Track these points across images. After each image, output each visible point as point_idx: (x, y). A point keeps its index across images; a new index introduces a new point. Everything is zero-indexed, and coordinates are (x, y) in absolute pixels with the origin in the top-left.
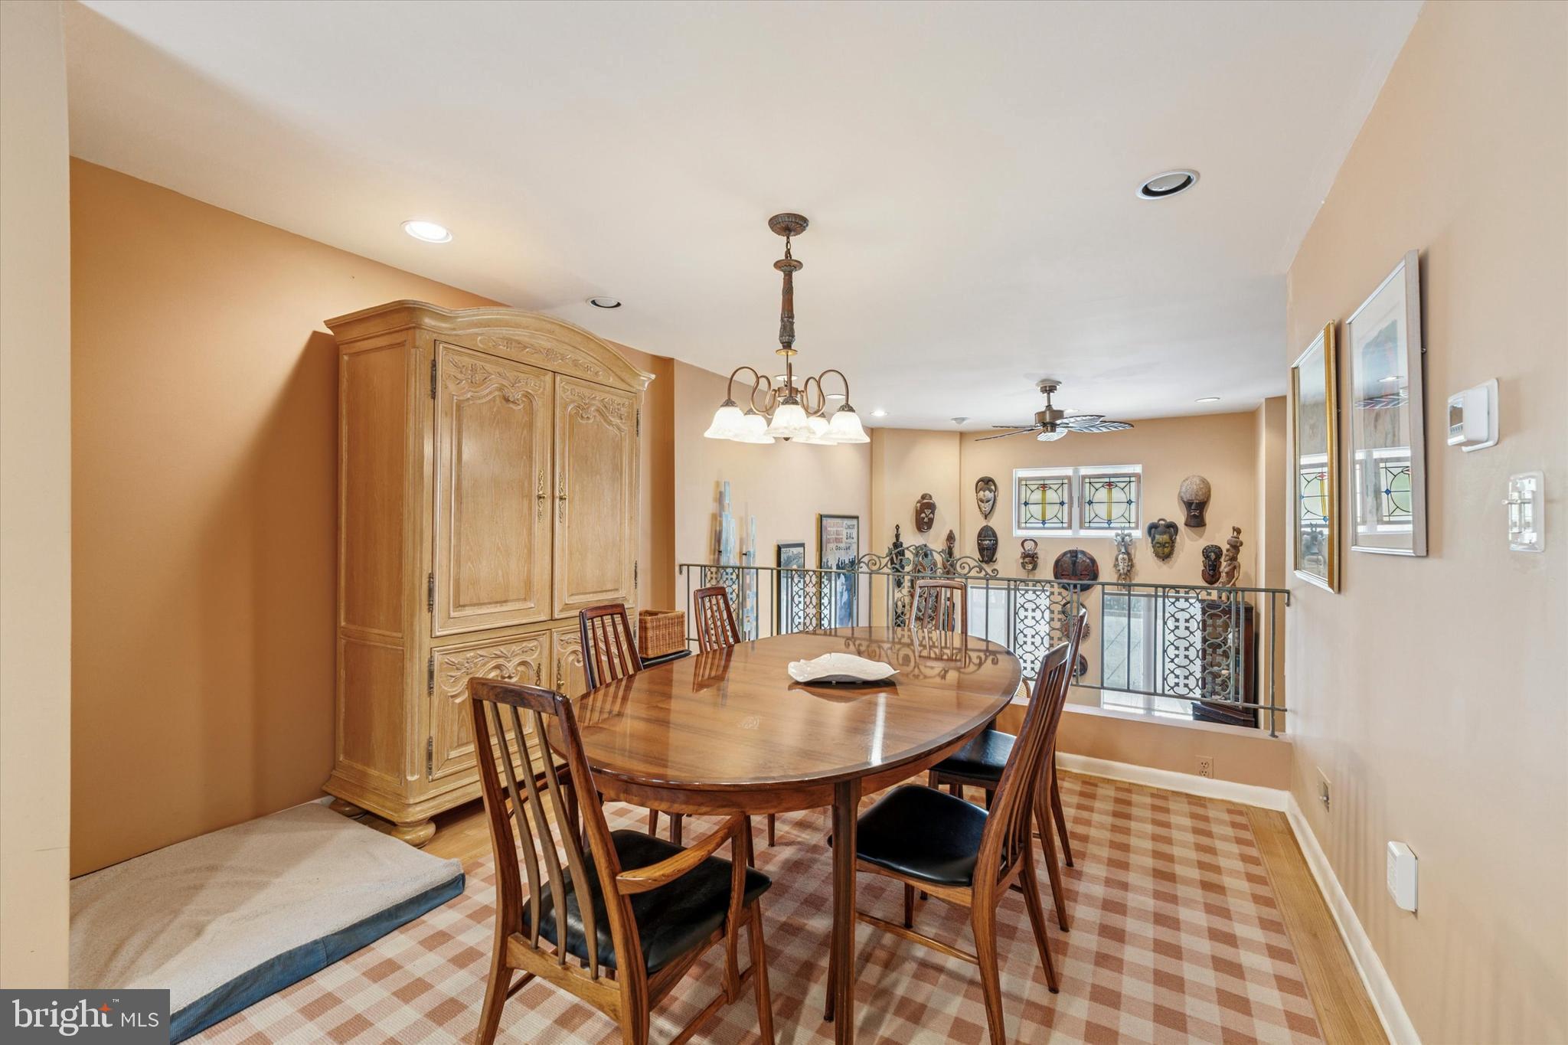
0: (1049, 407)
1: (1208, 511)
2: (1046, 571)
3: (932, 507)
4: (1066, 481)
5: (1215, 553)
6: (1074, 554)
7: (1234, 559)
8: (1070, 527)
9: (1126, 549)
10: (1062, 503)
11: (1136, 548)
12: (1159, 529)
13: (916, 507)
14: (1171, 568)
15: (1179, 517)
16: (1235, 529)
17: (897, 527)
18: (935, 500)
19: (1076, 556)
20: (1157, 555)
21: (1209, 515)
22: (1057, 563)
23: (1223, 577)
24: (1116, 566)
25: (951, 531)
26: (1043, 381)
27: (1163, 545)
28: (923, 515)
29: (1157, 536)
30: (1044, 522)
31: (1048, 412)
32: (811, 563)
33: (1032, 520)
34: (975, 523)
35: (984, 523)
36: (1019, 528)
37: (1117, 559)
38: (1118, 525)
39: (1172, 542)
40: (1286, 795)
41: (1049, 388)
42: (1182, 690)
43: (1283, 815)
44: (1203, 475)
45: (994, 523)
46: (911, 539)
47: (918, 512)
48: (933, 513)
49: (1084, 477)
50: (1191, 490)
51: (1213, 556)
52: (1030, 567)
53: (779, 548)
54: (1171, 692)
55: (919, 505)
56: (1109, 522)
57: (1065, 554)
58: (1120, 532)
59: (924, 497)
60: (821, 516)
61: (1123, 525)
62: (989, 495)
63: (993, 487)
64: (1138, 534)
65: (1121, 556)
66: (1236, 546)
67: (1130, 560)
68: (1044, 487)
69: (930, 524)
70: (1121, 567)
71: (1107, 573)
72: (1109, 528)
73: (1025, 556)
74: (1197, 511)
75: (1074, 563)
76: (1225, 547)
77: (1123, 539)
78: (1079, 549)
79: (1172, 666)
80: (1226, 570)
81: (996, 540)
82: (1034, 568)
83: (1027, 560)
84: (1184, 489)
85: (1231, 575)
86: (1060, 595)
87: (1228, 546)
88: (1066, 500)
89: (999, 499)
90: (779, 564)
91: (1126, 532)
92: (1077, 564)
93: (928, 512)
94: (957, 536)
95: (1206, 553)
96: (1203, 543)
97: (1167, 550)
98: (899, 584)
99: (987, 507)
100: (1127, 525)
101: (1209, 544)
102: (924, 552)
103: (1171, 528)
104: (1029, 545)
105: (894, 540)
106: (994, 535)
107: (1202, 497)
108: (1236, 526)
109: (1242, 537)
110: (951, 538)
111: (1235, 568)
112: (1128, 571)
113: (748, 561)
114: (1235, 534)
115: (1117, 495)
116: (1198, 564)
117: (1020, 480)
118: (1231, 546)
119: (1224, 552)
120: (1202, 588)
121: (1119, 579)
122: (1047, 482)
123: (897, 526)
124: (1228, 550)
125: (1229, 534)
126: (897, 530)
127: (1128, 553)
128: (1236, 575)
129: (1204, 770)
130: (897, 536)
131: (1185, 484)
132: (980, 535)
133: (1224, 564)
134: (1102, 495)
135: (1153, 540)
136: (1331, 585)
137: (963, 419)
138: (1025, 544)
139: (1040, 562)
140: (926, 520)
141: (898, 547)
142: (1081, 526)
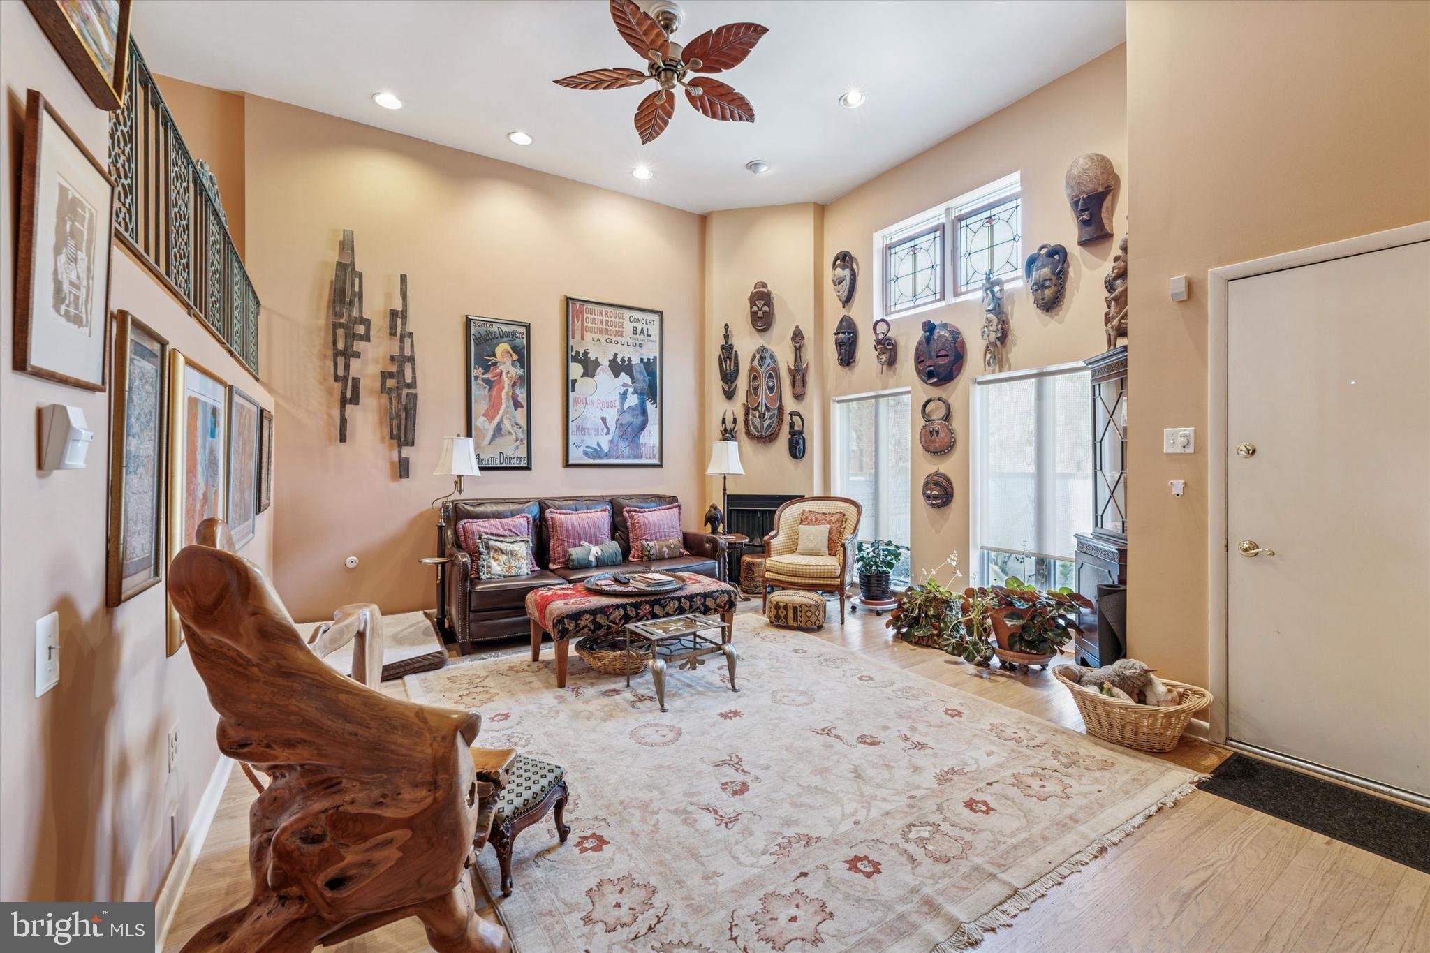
2: (906, 364)
3: (769, 298)
4: (939, 231)
8: (942, 294)
10: (934, 263)
11: (1010, 303)
12: (1042, 262)
13: (750, 299)
14: (1060, 322)
15: (1067, 232)
17: (726, 327)
20: (1040, 305)
22: (919, 344)
25: (798, 329)
27: (1049, 287)
28: (759, 310)
29: (1039, 274)
30: (912, 299)
33: (902, 299)
34: (831, 315)
35: (844, 312)
37: (987, 326)
39: (1062, 278)
44: (1102, 151)
46: (746, 344)
47: (753, 307)
48: (771, 306)
49: (960, 219)
52: (883, 358)
55: (752, 297)
56: (987, 273)
62: (840, 273)
63: (852, 264)
65: (992, 321)
67: (1004, 322)
68: (913, 249)
69: (769, 320)
71: (975, 350)
73: (883, 346)
81: (856, 333)
83: (884, 352)
86: (925, 391)
88: (938, 258)
89: (858, 278)
92: (932, 342)
93: (765, 305)
94: (807, 334)
97: (1054, 294)
98: (729, 395)
99: (845, 291)
102: (762, 354)
103: (1061, 254)
104: (881, 328)
105: (723, 344)
106: (854, 326)
107: (1100, 188)
110: (799, 336)
115: (1000, 232)
117: (885, 246)
122: (917, 241)
123: (726, 325)
126: (726, 330)
127: (1000, 315)
130: (727, 337)
131: (1075, 173)
132: (837, 328)
134: (981, 238)
135: (1033, 283)
139: (900, 350)
140: (764, 316)
141: (728, 350)
142: (956, 294)
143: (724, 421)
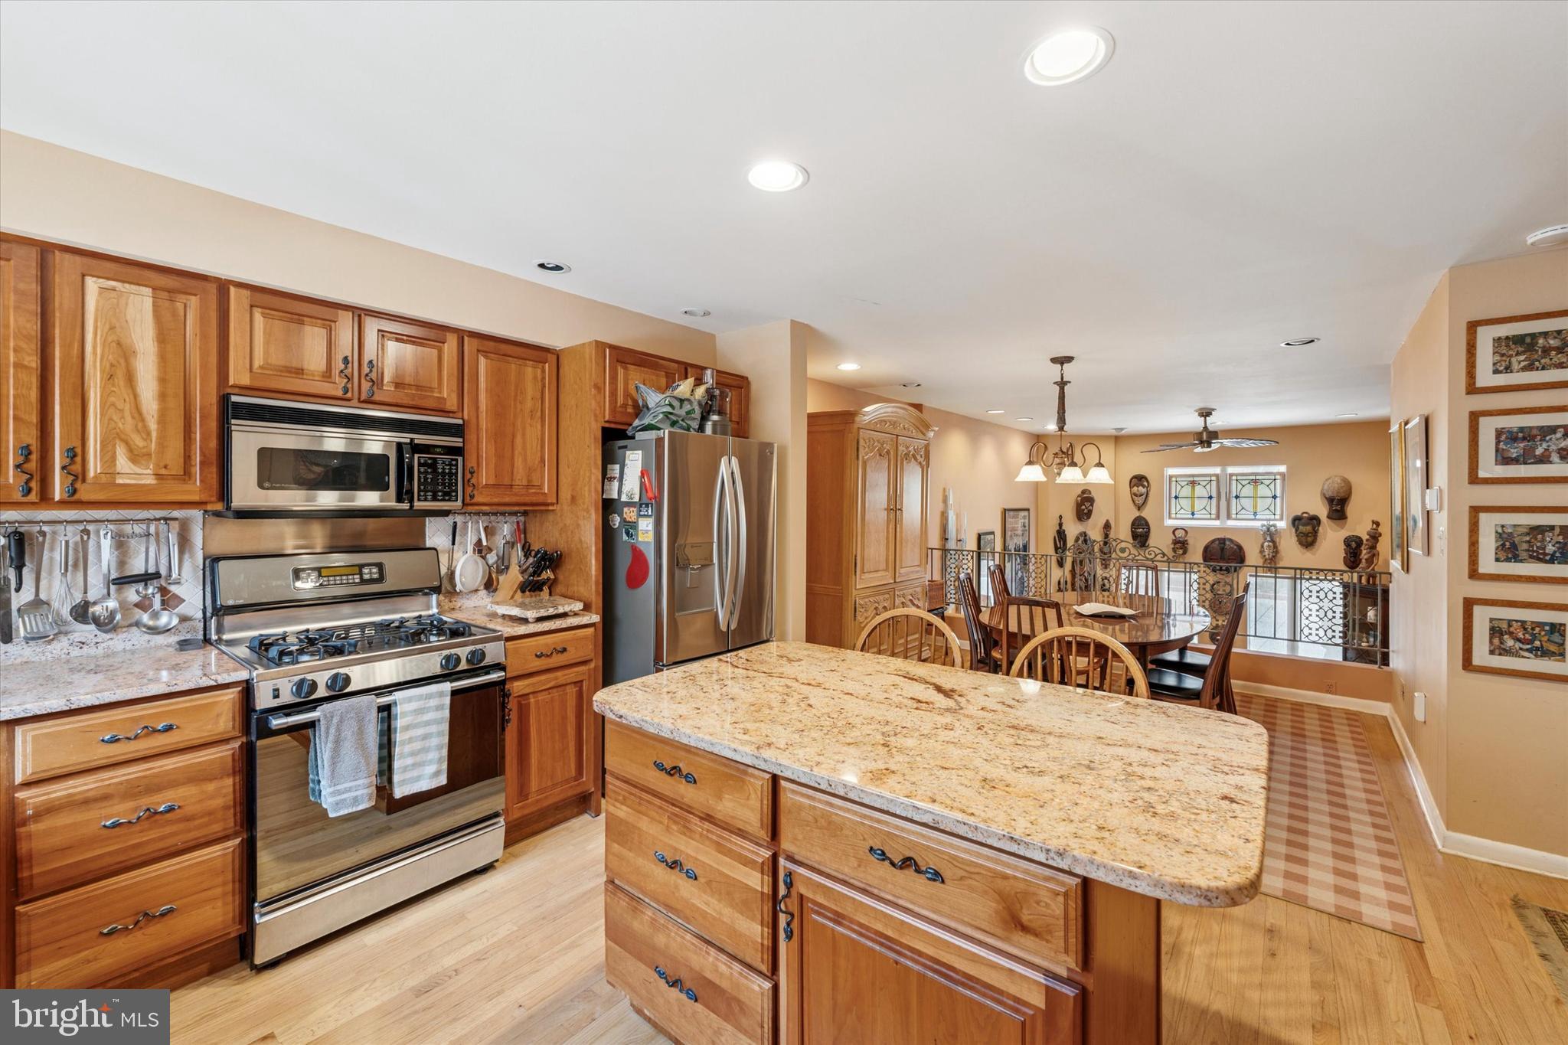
0: (1206, 428)
1: (1350, 505)
2: (1196, 555)
3: (1091, 500)
4: (1214, 478)
5: (1356, 542)
6: (1222, 541)
7: (1373, 547)
8: (1218, 517)
9: (1271, 537)
10: (1210, 498)
11: (1280, 538)
12: (1303, 521)
13: (1077, 501)
14: (1314, 554)
15: (1321, 510)
16: (1373, 522)
17: (1061, 517)
18: (1094, 494)
19: (1224, 544)
20: (1301, 543)
21: (1351, 509)
22: (1206, 549)
23: (1363, 564)
24: (1262, 552)
25: (1107, 521)
26: (1201, 409)
27: (1306, 535)
28: (1083, 507)
29: (1301, 527)
30: (1193, 514)
31: (1205, 434)
32: (998, 548)
33: (1182, 511)
34: (1129, 514)
35: (1137, 514)
36: (1170, 518)
37: (1262, 547)
38: (1264, 517)
39: (1315, 533)
40: (1388, 705)
41: (1206, 413)
42: (1314, 638)
43: (1385, 718)
44: (1345, 476)
45: (1146, 513)
46: (1072, 530)
47: (1079, 505)
48: (1092, 505)
49: (1231, 475)
50: (1334, 487)
51: (1354, 545)
52: (1181, 552)
53: (979, 536)
54: (1306, 639)
55: (1079, 499)
56: (1255, 514)
57: (1213, 541)
58: (1265, 523)
59: (1084, 492)
60: (1005, 510)
61: (1268, 517)
62: (1142, 490)
63: (1146, 483)
64: (1282, 525)
65: (1266, 544)
66: (1375, 537)
67: (1275, 547)
68: (1193, 483)
69: (1089, 514)
70: (1266, 553)
71: (1253, 557)
72: (1255, 519)
73: (1175, 542)
74: (1338, 506)
75: (1222, 549)
76: (1365, 537)
77: (1268, 529)
78: (1228, 536)
79: (1307, 622)
80: (1366, 557)
81: (1149, 529)
82: (1185, 553)
83: (1178, 546)
84: (1326, 487)
85: (1370, 561)
87: (1368, 537)
88: (1214, 494)
89: (1151, 494)
90: (979, 547)
91: (1271, 523)
92: (1225, 550)
93: (1087, 504)
94: (1113, 525)
95: (1347, 542)
96: (1344, 533)
97: (1310, 539)
98: (1061, 564)
99: (1140, 501)
100: (1272, 517)
101: (1351, 534)
102: (1084, 537)
103: (1314, 520)
104: (1180, 534)
105: (1058, 528)
106: (1147, 524)
107: (1343, 495)
108: (1375, 519)
109: (1380, 529)
110: (1107, 526)
111: (1374, 555)
112: (1274, 556)
113: (962, 546)
114: (1375, 526)
115: (1263, 490)
116: (1340, 552)
117: (1171, 477)
118: (1371, 536)
119: (1365, 542)
120: (1345, 572)
121: (1264, 563)
122: (1195, 479)
123: (1061, 515)
124: (1367, 540)
125: (1369, 527)
126: (1061, 519)
127: (1273, 541)
128: (1375, 561)
129: (1330, 690)
130: (1061, 525)
131: (1328, 483)
132: (1133, 524)
133: (1364, 552)
134: (1248, 490)
135: (1296, 530)
136: (1403, 569)
137: (1122, 429)
138: (1177, 532)
139: (1190, 548)
140: (1086, 511)
141: (1061, 535)
142: (1229, 517)
143: (1059, 583)
